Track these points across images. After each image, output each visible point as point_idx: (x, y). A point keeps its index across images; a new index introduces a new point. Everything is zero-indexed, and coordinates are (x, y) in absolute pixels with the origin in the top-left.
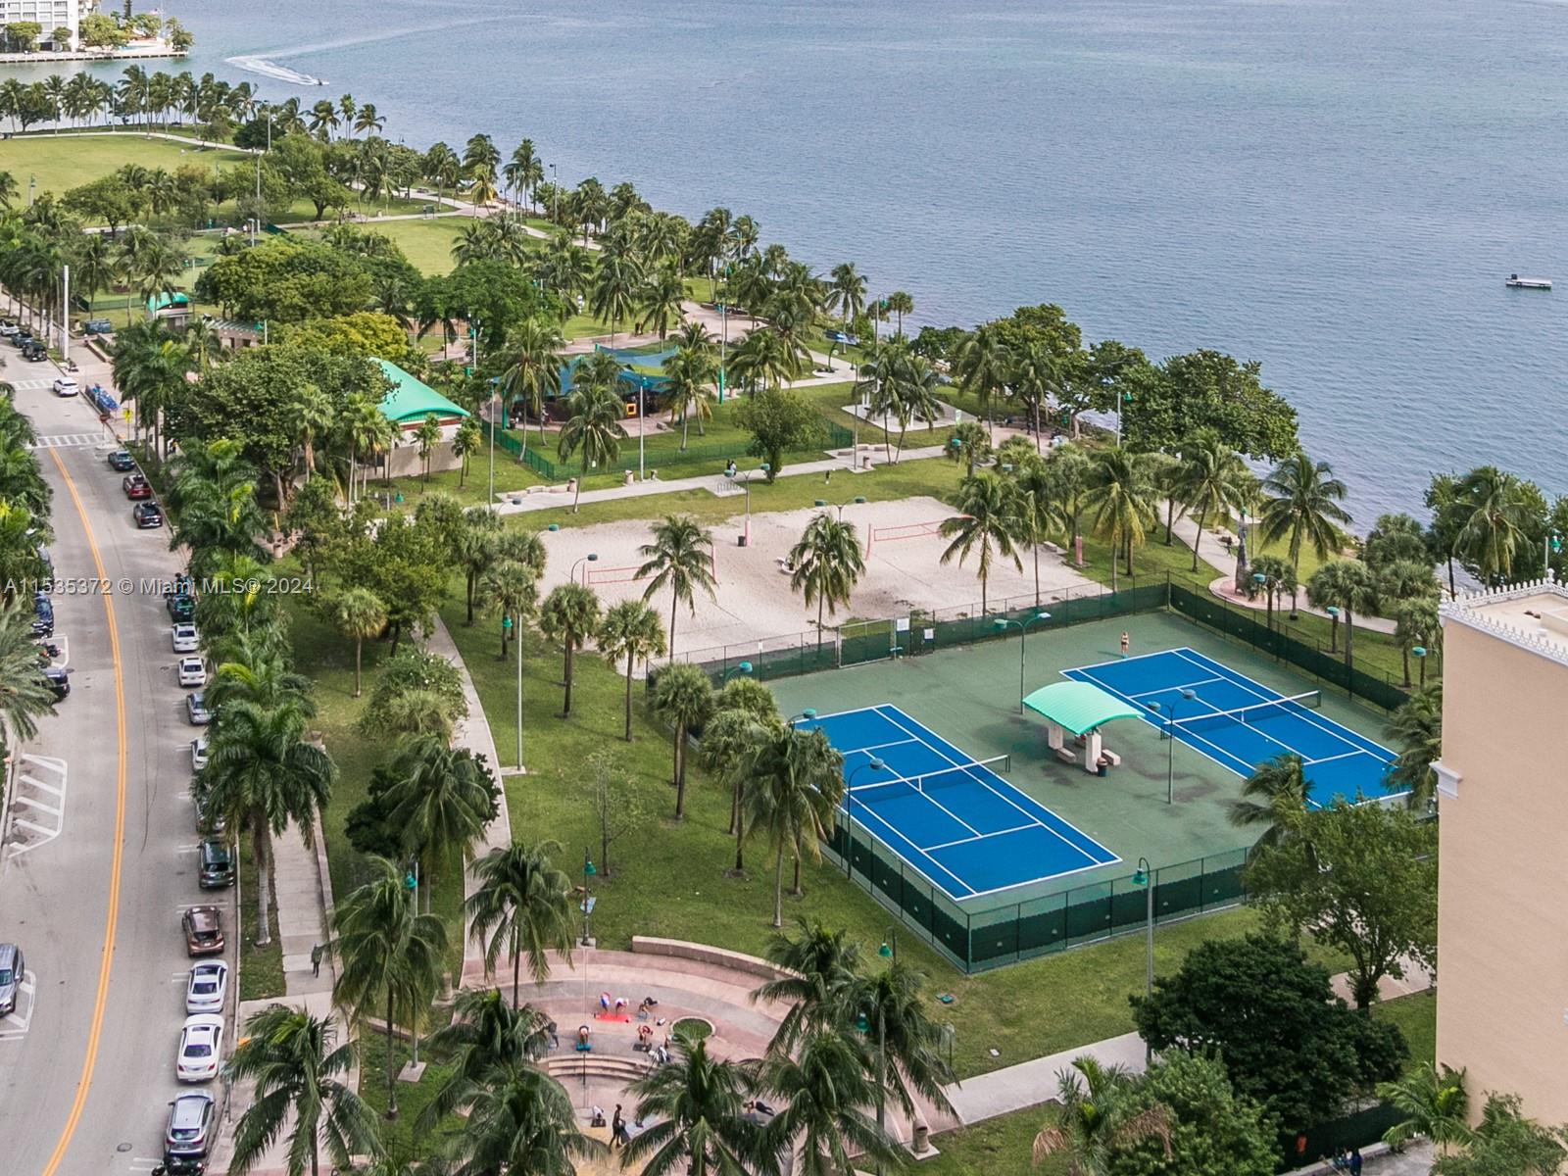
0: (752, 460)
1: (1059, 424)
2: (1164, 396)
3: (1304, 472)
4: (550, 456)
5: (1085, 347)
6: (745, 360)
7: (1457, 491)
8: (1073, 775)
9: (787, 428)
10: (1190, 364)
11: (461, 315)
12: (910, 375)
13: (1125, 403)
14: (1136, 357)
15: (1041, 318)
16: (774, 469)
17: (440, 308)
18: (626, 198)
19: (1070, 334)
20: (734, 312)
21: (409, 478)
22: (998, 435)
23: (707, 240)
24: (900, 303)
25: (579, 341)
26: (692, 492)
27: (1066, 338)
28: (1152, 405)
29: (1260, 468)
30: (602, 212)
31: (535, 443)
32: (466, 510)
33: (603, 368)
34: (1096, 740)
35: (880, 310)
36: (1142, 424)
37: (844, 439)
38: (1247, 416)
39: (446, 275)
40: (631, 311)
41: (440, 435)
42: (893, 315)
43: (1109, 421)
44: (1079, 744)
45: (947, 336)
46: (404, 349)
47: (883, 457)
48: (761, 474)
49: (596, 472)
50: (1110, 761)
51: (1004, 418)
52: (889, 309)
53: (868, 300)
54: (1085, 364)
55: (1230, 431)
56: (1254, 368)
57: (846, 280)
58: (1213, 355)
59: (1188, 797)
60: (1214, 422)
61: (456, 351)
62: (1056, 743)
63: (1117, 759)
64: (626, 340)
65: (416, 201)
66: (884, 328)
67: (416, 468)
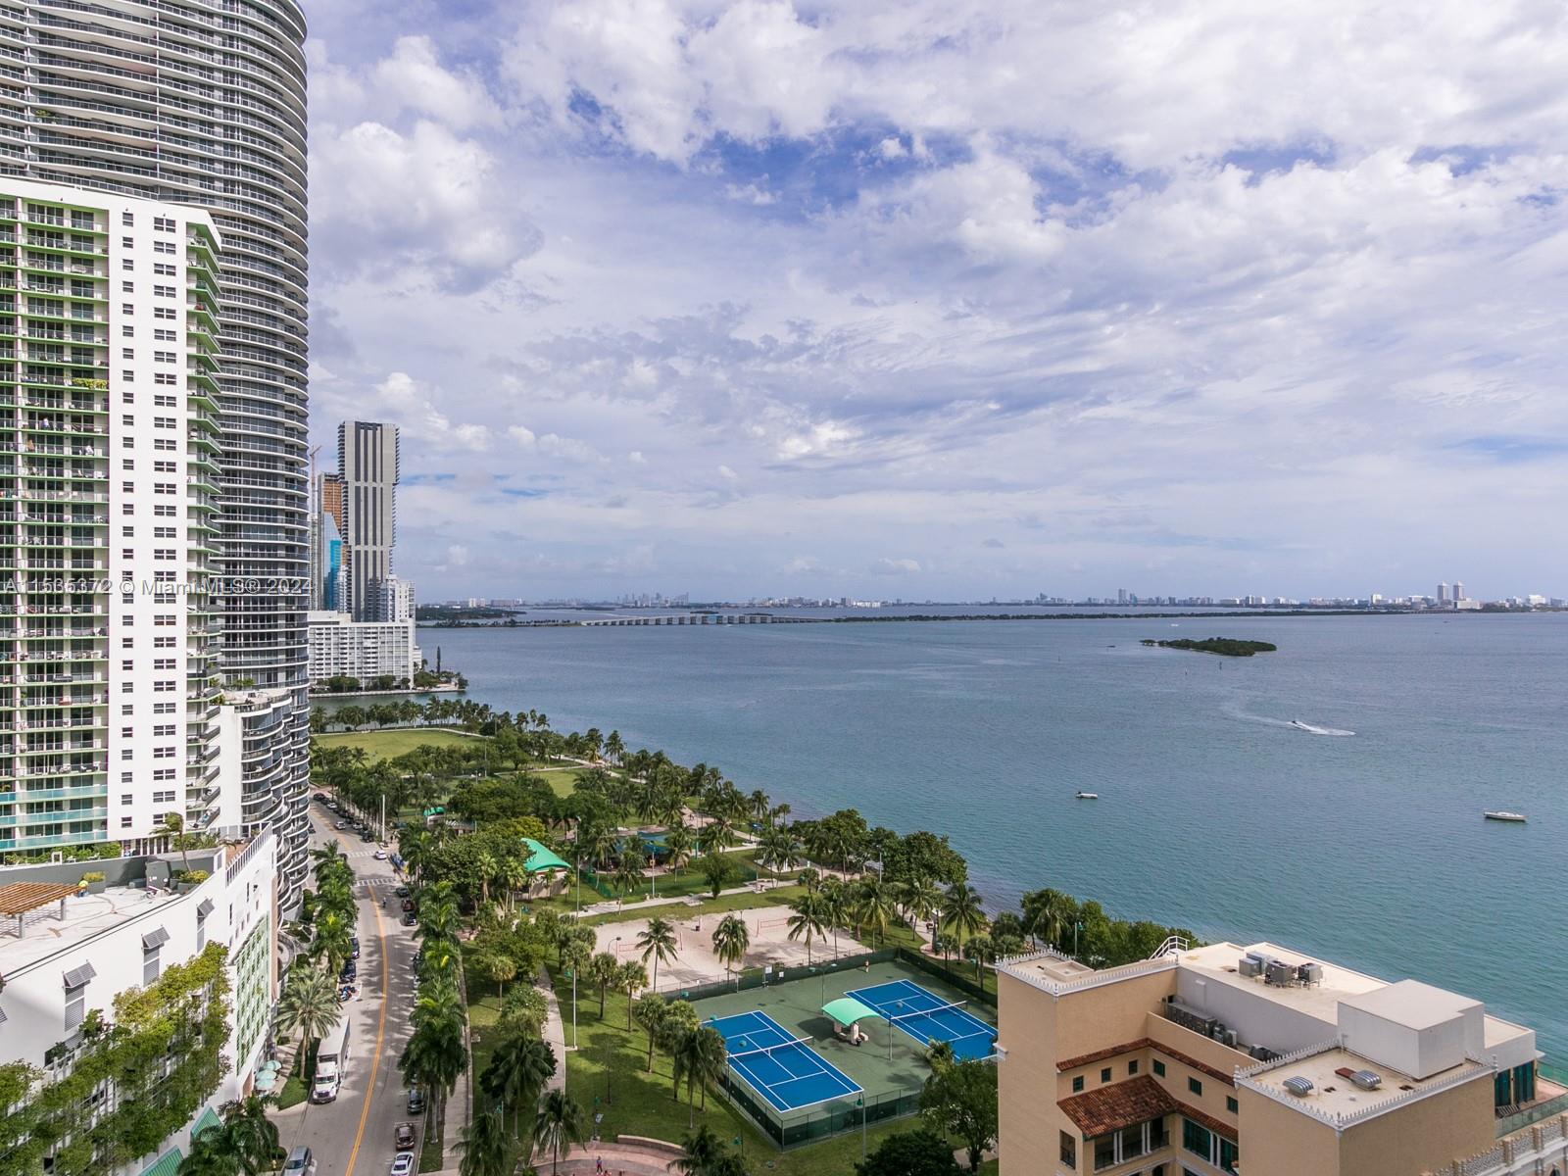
0: (707, 887)
1: (852, 868)
2: (902, 854)
3: (961, 891)
4: (610, 887)
5: (868, 830)
6: (707, 838)
7: (1033, 901)
9: (723, 872)
10: (915, 838)
13: (884, 857)
14: (890, 835)
15: (848, 816)
16: (716, 891)
17: (563, 814)
18: (660, 759)
19: (861, 823)
20: (704, 814)
22: (824, 873)
23: (696, 778)
24: (784, 809)
26: (677, 904)
27: (860, 825)
28: (897, 858)
29: (942, 888)
31: (603, 879)
33: (635, 843)
34: (857, 1027)
35: (776, 813)
36: (892, 867)
37: (751, 877)
38: (943, 865)
39: (565, 797)
40: (656, 814)
41: (556, 877)
42: (781, 815)
43: (878, 866)
44: (850, 1029)
45: (804, 825)
47: (770, 885)
48: (711, 895)
49: (631, 894)
50: (862, 1037)
52: (779, 812)
53: (770, 809)
54: (868, 838)
55: (932, 870)
56: (944, 840)
57: (759, 797)
58: (926, 834)
60: (925, 866)
61: (571, 835)
63: (865, 1036)
64: (652, 829)
66: (778, 821)
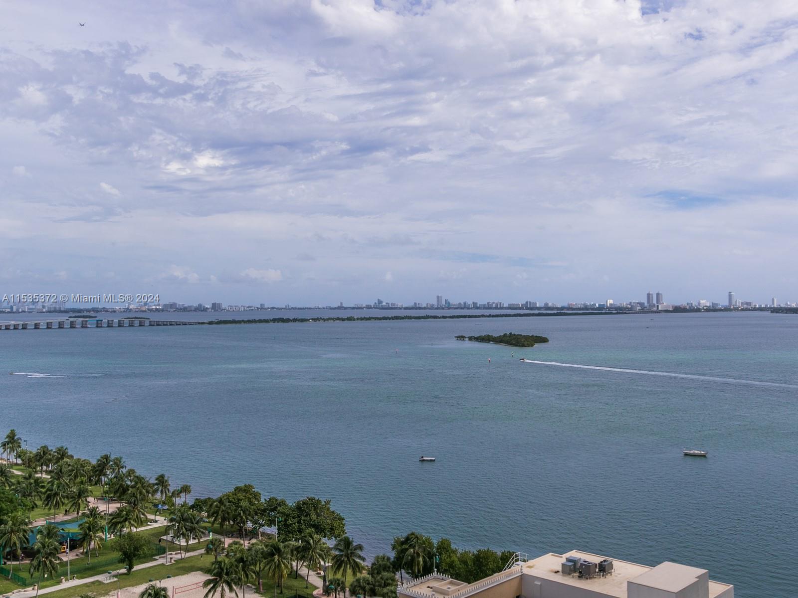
0: (121, 565)
1: (253, 534)
2: (294, 518)
3: (347, 543)
4: (25, 575)
5: (263, 501)
7: (403, 543)
9: (136, 549)
10: (304, 503)
12: (190, 519)
13: (279, 522)
14: (283, 503)
15: (245, 490)
16: (130, 567)
18: (62, 454)
19: (256, 496)
20: (112, 500)
22: (228, 541)
23: (100, 469)
24: (186, 489)
25: (37, 520)
26: (93, 583)
27: (255, 497)
28: (289, 522)
29: (330, 543)
30: (50, 460)
31: (16, 569)
33: (49, 532)
35: (177, 494)
36: (285, 530)
37: (162, 551)
38: (326, 522)
40: (63, 504)
42: (183, 495)
43: (272, 530)
45: (205, 502)
47: (179, 557)
48: (125, 571)
49: (47, 580)
51: (229, 533)
52: (181, 492)
53: (172, 490)
54: (262, 508)
55: (319, 529)
56: (328, 503)
57: (162, 481)
58: (313, 499)
60: (314, 526)
64: (61, 517)
66: (178, 501)
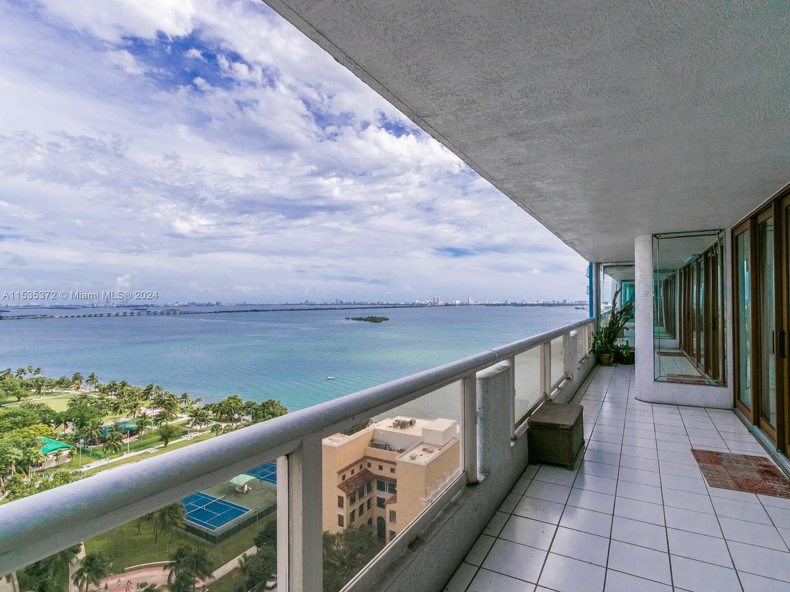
0: (161, 442)
2: (261, 410)
4: (100, 453)
5: (243, 403)
6: (159, 419)
8: (241, 495)
10: (266, 403)
11: (70, 421)
12: (202, 415)
13: (252, 413)
14: (255, 403)
15: (234, 398)
16: (167, 443)
17: (63, 420)
18: (124, 384)
19: (240, 401)
20: (155, 408)
21: (51, 468)
22: (224, 425)
23: (148, 391)
24: (200, 400)
25: (108, 422)
28: (258, 413)
30: (117, 388)
31: (94, 450)
32: (71, 472)
34: (246, 486)
35: (195, 402)
36: (256, 417)
37: (185, 433)
39: (65, 411)
40: (125, 412)
41: (63, 454)
42: (198, 403)
43: (249, 417)
44: (243, 487)
45: (211, 405)
46: (50, 433)
47: (196, 435)
48: (163, 445)
49: (114, 454)
50: (249, 489)
51: (225, 421)
52: (197, 401)
54: (243, 407)
56: (279, 402)
57: (185, 396)
58: (271, 400)
59: (266, 492)
60: (271, 414)
61: (69, 431)
62: (237, 489)
63: (251, 489)
64: (123, 419)
65: (55, 393)
66: (195, 406)
67: (54, 464)
